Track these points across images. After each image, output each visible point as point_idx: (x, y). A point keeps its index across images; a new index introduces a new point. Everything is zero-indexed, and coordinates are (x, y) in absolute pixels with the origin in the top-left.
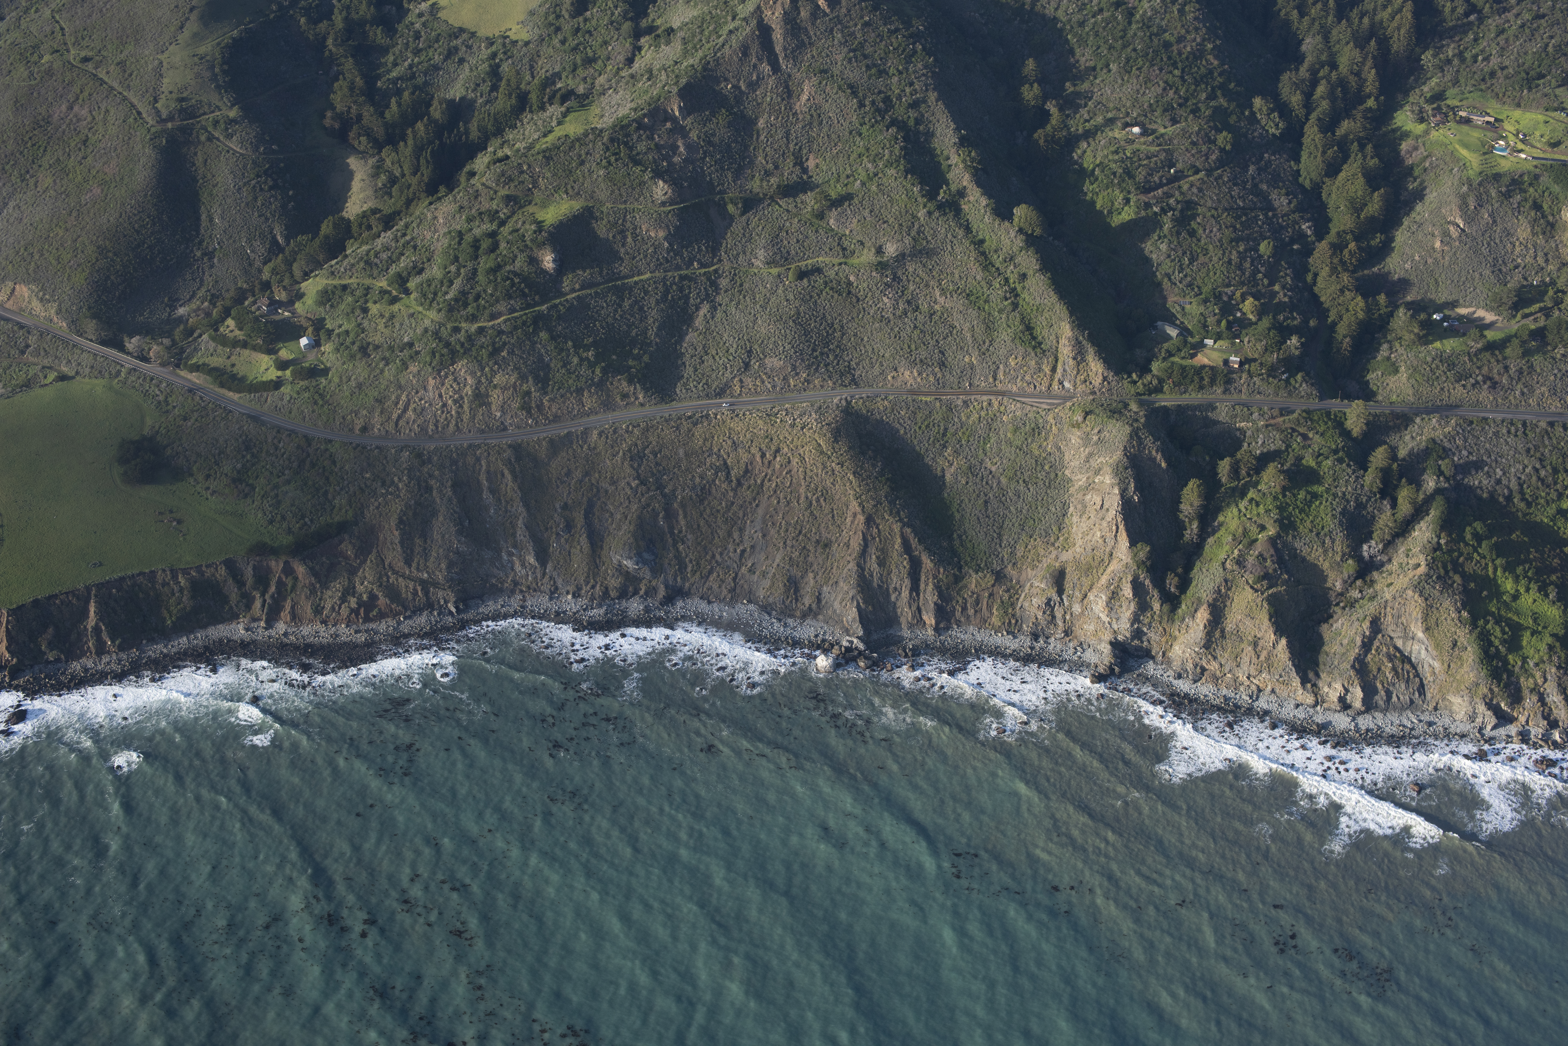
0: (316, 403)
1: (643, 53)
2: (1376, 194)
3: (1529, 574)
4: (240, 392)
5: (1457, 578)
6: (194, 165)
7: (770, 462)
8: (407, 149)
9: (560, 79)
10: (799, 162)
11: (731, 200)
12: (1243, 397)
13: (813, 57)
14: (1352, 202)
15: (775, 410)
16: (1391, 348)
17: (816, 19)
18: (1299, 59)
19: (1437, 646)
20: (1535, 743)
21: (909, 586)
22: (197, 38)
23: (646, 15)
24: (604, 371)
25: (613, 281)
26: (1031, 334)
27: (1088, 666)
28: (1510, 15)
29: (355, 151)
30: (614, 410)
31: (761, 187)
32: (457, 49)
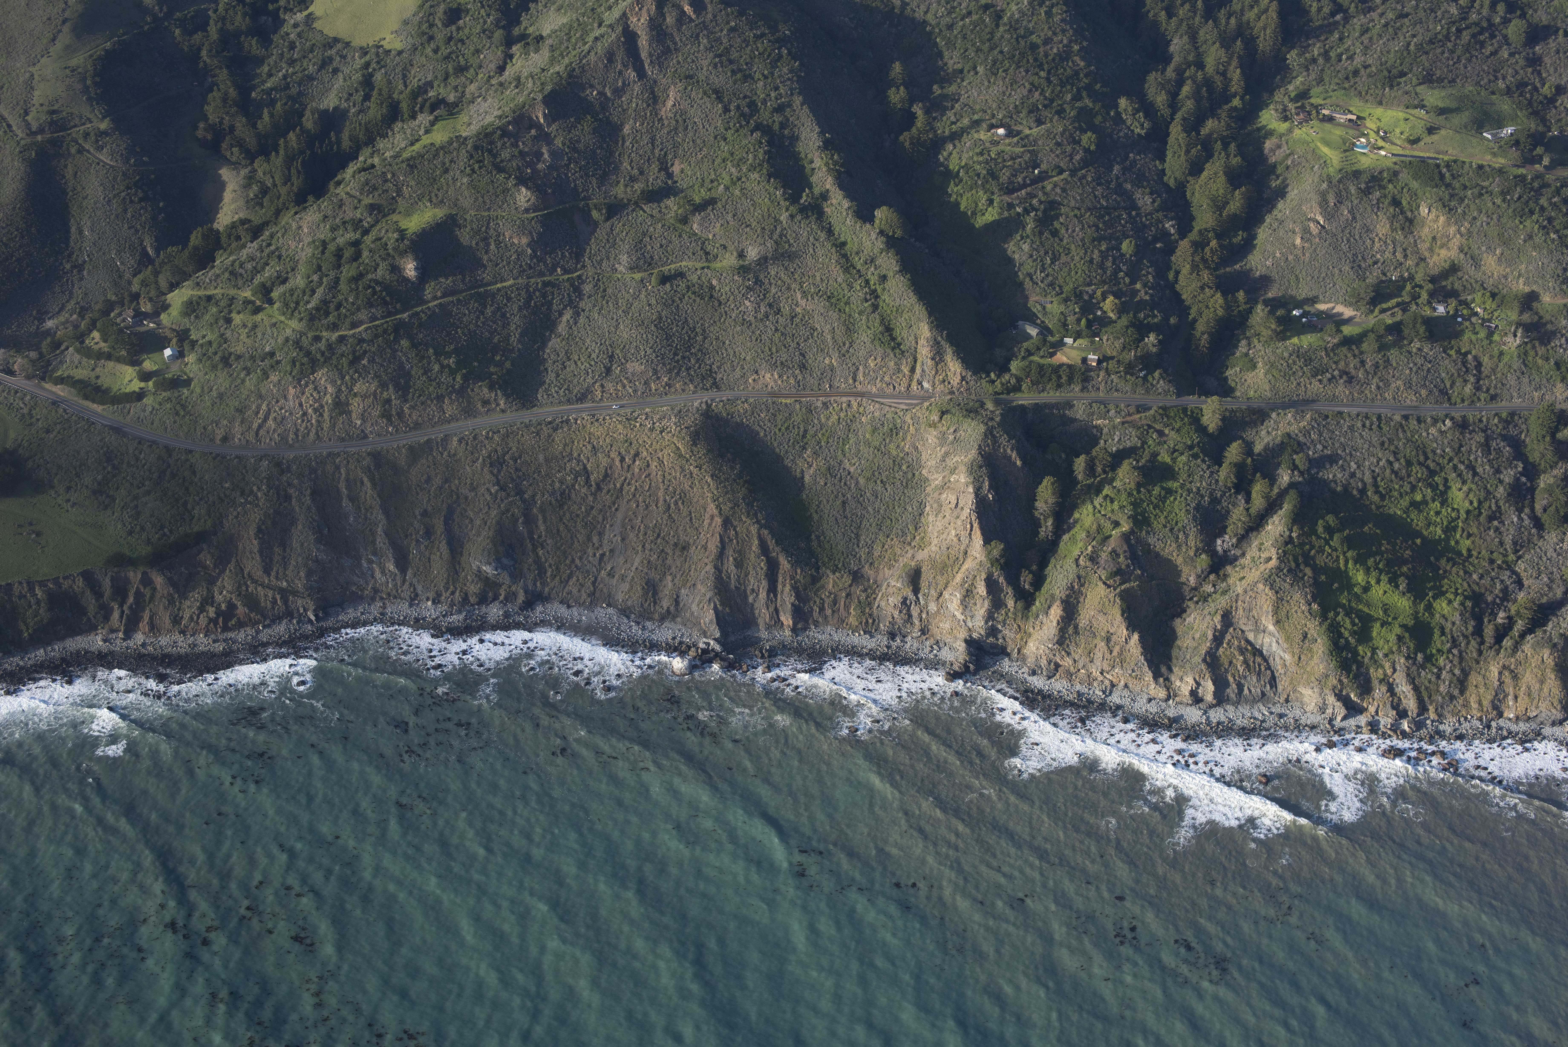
0: (177, 414)
1: (514, 61)
2: (1237, 192)
3: (1380, 566)
4: (103, 404)
5: (1308, 571)
6: (64, 177)
7: (629, 466)
8: (278, 160)
9: (432, 87)
10: (665, 167)
11: (595, 206)
12: (1101, 394)
13: (679, 63)
14: (1214, 200)
15: (635, 414)
16: (1249, 344)
17: (682, 25)
18: (1167, 59)
19: (1288, 639)
20: (1383, 733)
21: (767, 587)
22: (69, 50)
23: (519, 23)
24: (465, 378)
25: (476, 288)
26: (891, 335)
27: (944, 664)
28: (1374, 15)
29: (228, 162)
30: (475, 417)
31: (626, 192)
32: (331, 59)
